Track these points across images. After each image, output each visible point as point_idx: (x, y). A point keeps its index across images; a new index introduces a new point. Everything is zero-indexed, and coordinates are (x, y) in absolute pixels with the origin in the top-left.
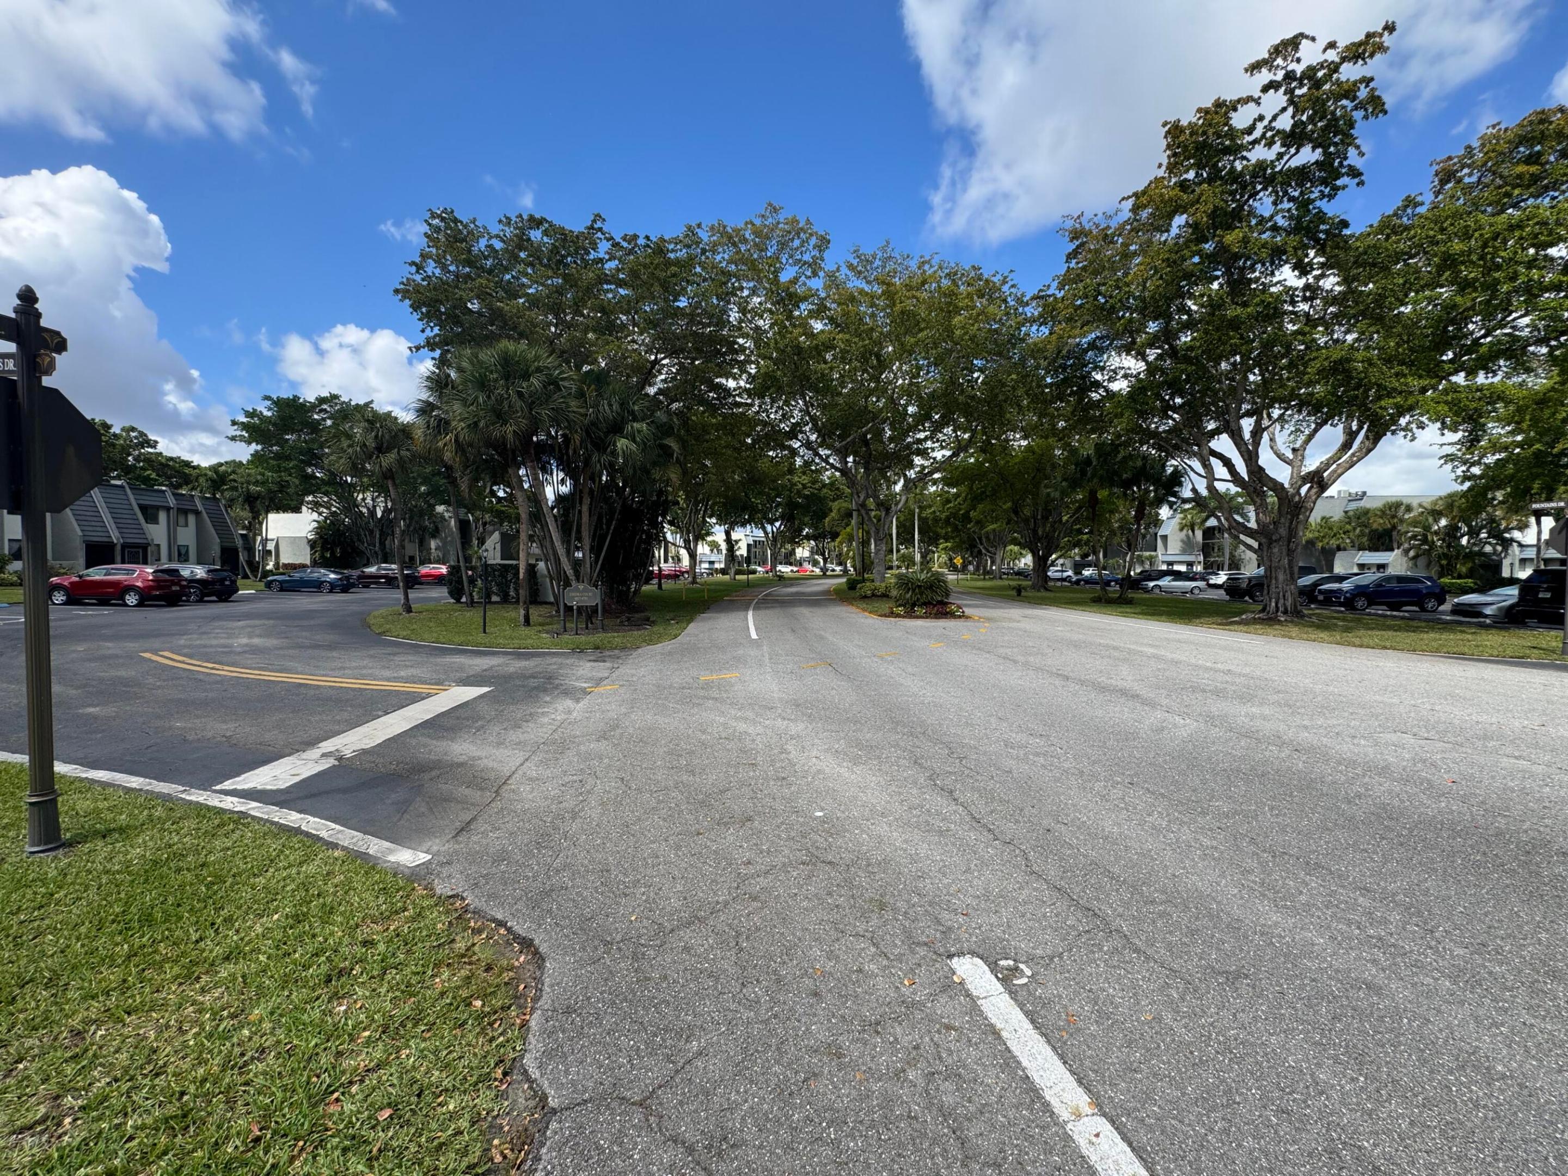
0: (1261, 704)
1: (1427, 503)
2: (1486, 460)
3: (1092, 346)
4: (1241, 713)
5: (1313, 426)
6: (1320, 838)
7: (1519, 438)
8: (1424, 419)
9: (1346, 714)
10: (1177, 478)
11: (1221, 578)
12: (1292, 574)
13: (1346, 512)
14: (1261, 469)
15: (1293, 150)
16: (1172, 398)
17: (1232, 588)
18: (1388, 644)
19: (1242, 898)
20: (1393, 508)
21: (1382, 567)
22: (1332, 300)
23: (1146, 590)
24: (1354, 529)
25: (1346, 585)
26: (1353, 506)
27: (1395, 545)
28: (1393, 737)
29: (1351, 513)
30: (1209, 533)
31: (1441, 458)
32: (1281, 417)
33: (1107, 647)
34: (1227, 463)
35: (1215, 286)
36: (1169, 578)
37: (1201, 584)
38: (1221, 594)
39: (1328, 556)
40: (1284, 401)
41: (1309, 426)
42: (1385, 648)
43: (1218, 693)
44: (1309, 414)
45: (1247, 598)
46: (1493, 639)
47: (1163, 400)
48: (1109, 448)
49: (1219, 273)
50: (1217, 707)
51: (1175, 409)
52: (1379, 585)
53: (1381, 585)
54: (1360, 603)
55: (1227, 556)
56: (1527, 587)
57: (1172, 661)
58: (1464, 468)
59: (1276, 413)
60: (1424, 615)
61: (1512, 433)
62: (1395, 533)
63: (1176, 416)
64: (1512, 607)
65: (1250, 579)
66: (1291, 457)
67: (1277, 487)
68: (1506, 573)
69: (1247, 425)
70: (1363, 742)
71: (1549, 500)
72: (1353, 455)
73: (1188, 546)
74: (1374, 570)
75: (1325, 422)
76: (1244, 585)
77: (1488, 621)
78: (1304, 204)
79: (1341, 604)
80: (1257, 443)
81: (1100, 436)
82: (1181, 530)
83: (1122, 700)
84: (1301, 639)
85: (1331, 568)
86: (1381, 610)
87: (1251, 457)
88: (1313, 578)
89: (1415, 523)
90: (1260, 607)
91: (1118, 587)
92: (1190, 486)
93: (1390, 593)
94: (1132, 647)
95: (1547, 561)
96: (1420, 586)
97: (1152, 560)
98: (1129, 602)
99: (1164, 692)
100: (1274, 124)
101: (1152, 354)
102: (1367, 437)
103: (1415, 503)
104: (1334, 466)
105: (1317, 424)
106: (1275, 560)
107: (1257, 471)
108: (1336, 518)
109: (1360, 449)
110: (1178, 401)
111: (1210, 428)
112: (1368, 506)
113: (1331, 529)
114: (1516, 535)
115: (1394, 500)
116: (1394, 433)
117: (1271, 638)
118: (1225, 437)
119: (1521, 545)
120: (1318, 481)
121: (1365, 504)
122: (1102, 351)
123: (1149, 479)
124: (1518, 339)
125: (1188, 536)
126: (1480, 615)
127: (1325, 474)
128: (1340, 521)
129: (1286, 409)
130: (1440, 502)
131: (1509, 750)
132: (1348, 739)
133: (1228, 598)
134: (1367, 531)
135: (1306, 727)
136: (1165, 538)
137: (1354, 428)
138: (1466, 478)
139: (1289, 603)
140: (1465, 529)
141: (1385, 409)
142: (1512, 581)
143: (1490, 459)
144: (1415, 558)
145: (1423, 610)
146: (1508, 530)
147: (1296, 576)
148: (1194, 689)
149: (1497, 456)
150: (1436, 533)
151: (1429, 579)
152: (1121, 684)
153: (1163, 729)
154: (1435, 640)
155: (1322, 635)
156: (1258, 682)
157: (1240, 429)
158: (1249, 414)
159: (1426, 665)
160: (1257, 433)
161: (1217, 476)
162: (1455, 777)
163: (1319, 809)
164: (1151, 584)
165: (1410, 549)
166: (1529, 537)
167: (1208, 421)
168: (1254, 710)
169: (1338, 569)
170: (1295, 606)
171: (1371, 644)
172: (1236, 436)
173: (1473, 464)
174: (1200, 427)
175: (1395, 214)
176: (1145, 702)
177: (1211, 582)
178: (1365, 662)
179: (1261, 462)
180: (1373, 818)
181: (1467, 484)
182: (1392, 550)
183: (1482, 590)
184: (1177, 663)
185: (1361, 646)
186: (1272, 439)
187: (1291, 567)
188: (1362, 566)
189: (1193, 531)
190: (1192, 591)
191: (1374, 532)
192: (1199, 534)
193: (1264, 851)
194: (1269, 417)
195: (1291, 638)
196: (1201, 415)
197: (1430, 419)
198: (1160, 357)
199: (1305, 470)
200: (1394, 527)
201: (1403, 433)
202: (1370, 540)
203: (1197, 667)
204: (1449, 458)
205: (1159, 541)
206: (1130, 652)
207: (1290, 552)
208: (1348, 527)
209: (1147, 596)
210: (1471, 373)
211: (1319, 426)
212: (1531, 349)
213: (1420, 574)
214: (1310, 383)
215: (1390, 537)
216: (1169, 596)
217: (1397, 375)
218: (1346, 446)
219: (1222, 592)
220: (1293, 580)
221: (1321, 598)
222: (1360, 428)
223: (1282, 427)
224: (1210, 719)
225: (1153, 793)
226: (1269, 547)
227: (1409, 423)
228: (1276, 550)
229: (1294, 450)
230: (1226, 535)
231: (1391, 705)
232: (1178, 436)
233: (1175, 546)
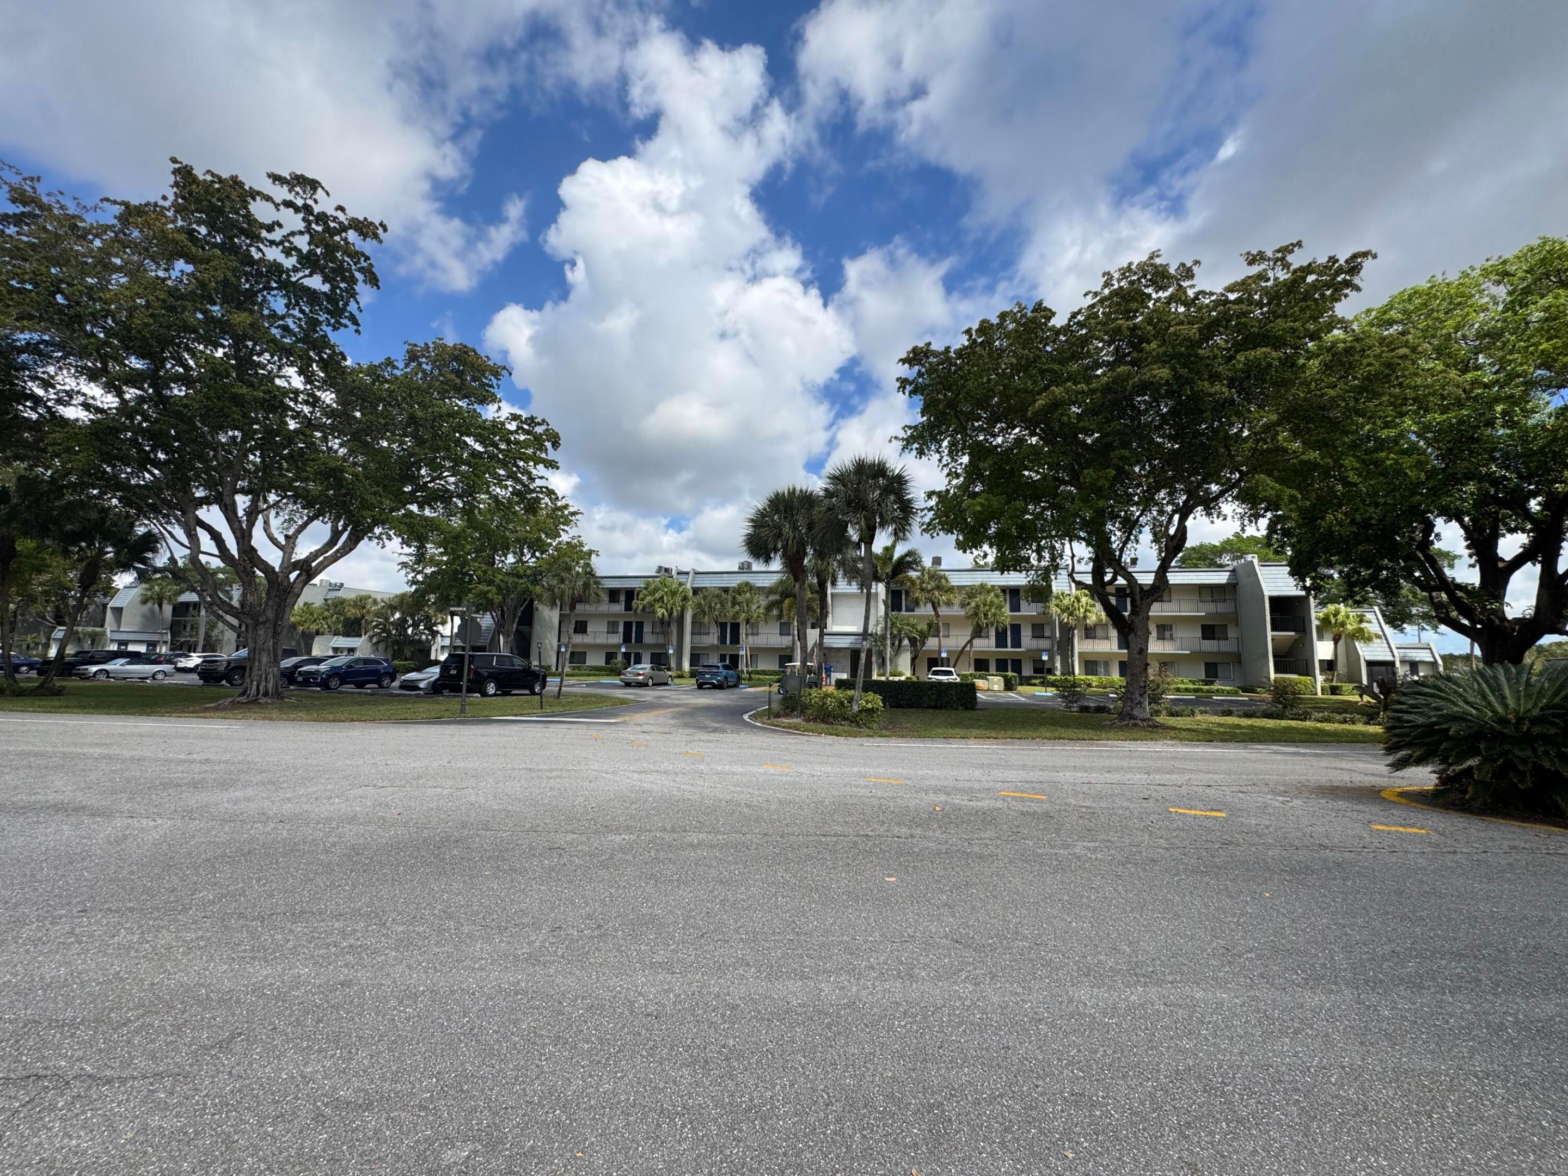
0: (245, 787)
1: (386, 597)
2: (425, 571)
3: (29, 348)
4: (223, 800)
5: (306, 518)
6: (303, 890)
7: (445, 558)
8: (391, 533)
9: (323, 781)
10: (150, 542)
11: (194, 660)
12: (275, 656)
13: (326, 600)
14: (254, 550)
15: (307, 272)
16: (154, 450)
17: (208, 673)
18: (355, 717)
19: (232, 970)
20: (362, 601)
21: (351, 650)
22: (329, 412)
23: (84, 677)
24: (332, 616)
25: (323, 667)
26: (332, 595)
27: (363, 633)
28: (359, 791)
29: (330, 602)
30: (181, 609)
31: (399, 564)
32: (276, 504)
33: (23, 754)
34: (216, 537)
35: (220, 353)
36: (123, 661)
37: (167, 668)
38: (194, 678)
39: (308, 638)
40: (282, 489)
41: (302, 517)
42: (353, 720)
43: (195, 785)
44: (303, 508)
45: (224, 682)
46: (425, 707)
47: (141, 451)
48: (45, 487)
49: (227, 343)
50: (193, 800)
51: (157, 464)
52: (349, 667)
53: (351, 667)
54: (334, 683)
55: (202, 636)
56: (445, 666)
57: (132, 759)
58: (413, 575)
59: (272, 498)
60: (382, 691)
61: (442, 554)
62: (363, 622)
63: (156, 472)
64: (436, 680)
65: (229, 662)
66: (283, 543)
67: (266, 568)
68: (433, 657)
69: (242, 502)
70: (337, 800)
71: (459, 605)
72: (338, 551)
73: (151, 621)
74: (345, 653)
75: (315, 517)
76: (222, 668)
77: (422, 692)
78: (314, 324)
79: (317, 685)
80: (251, 524)
81: (31, 468)
82: (144, 602)
83: (59, 817)
84: (281, 719)
85: (309, 652)
86: (349, 688)
87: (243, 537)
88: (294, 660)
89: (378, 614)
90: (241, 690)
91: (34, 674)
92: (168, 555)
93: (358, 673)
94: (66, 750)
95: (455, 648)
96: (380, 667)
97: (95, 638)
98: (59, 693)
99: (125, 796)
100: (291, 239)
101: (131, 393)
102: (349, 538)
103: (379, 600)
104: (321, 558)
105: (308, 516)
106: (260, 641)
107: (248, 551)
108: (317, 605)
109: (343, 547)
110: (162, 456)
111: (197, 495)
112: (344, 596)
113: (312, 614)
114: (440, 628)
115: (364, 594)
116: (370, 539)
117: (251, 721)
118: (215, 508)
119: (442, 636)
120: (308, 570)
121: (340, 594)
122: (46, 358)
123: (108, 537)
124: (448, 490)
125: (152, 611)
126: (418, 688)
127: (314, 564)
128: (321, 608)
129: (283, 498)
130: (396, 600)
131: (430, 783)
132: (325, 801)
133: (201, 682)
134: (342, 618)
135: (289, 799)
136: (118, 611)
137: (340, 528)
138: (414, 582)
139: (270, 685)
140: (410, 622)
141: (365, 518)
142: (436, 662)
143: (428, 570)
144: (377, 643)
145: (381, 686)
146: (435, 624)
147: (280, 658)
148: (165, 786)
149: (433, 569)
150: (392, 623)
151: (386, 660)
152: (52, 798)
153: (125, 837)
154: (388, 710)
155: (301, 714)
156: (240, 767)
157: (234, 504)
158: (244, 491)
159: (382, 730)
160: (252, 513)
161: (202, 549)
162: (400, 810)
163: (302, 866)
164: (94, 669)
165: (374, 636)
166: (446, 630)
167: (197, 488)
168: (237, 794)
169: (316, 652)
170: (277, 688)
171: (343, 718)
172: (229, 511)
173: (419, 573)
174: (187, 490)
175: (380, 366)
176: (95, 813)
177: (180, 665)
178: (338, 734)
179: (253, 543)
180: (345, 859)
181: (414, 587)
182: (360, 636)
183: (419, 670)
184: (140, 760)
185: (334, 721)
186: (266, 523)
187: (275, 649)
188: (336, 650)
189: (160, 606)
190: (153, 677)
191: (347, 619)
192: (168, 609)
193: (254, 920)
194: (266, 501)
195: (271, 719)
196: (190, 479)
197: (395, 534)
198: (141, 400)
199: (295, 558)
200: (363, 617)
201: (376, 541)
202: (344, 626)
203: (168, 761)
204: (404, 565)
205: (109, 614)
206: (64, 755)
207: (275, 634)
208: (326, 613)
209: (87, 684)
210: (421, 507)
211: (311, 520)
212: (454, 499)
213: (380, 657)
214: (306, 480)
215: (360, 625)
216: (119, 682)
217: (375, 493)
218: (332, 542)
219: (195, 677)
220: (277, 662)
221: (300, 679)
222: (345, 529)
223: (277, 513)
224: (188, 814)
225: (116, 911)
226: (255, 629)
227: (381, 534)
228: (261, 632)
229: (287, 537)
230: (203, 612)
231: (357, 767)
232: (158, 496)
233: (130, 623)
